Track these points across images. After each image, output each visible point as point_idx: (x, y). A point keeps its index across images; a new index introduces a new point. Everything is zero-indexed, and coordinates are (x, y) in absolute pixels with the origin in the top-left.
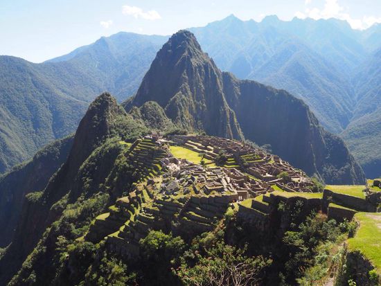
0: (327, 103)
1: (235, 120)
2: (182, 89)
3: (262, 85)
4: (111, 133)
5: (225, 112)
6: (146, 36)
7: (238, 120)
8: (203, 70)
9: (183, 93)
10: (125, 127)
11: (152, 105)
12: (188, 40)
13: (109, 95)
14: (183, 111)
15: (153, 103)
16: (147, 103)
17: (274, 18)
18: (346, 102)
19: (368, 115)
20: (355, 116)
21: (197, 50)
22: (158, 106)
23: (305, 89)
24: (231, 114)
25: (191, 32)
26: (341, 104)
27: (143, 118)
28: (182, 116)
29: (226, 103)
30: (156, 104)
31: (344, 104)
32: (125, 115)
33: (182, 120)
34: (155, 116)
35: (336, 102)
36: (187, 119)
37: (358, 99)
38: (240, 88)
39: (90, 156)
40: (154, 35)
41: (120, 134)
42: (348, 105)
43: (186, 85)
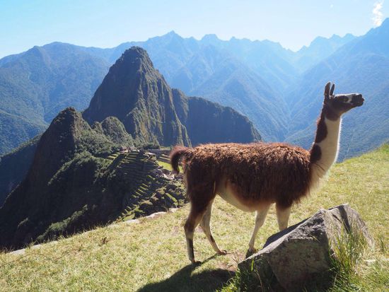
0: (265, 119)
1: (187, 135)
2: (138, 104)
3: (209, 102)
4: (79, 148)
5: (178, 128)
6: (83, 47)
7: (189, 136)
8: (156, 87)
9: (139, 109)
10: (92, 142)
11: (113, 120)
12: (141, 57)
13: (74, 110)
14: (140, 126)
15: (114, 118)
16: (108, 119)
17: (214, 36)
18: (281, 119)
19: (301, 131)
20: (289, 132)
21: (150, 66)
22: (118, 121)
23: (244, 106)
24: (183, 130)
25: (144, 49)
26: (277, 121)
27: (105, 133)
28: (139, 132)
29: (178, 120)
30: (117, 119)
31: (280, 121)
32: (89, 130)
33: (140, 136)
34: (116, 131)
35: (273, 119)
36: (144, 134)
37: (292, 116)
38: (189, 105)
39: (59, 171)
40: (92, 48)
41: (88, 149)
42: (283, 122)
43: (142, 101)
